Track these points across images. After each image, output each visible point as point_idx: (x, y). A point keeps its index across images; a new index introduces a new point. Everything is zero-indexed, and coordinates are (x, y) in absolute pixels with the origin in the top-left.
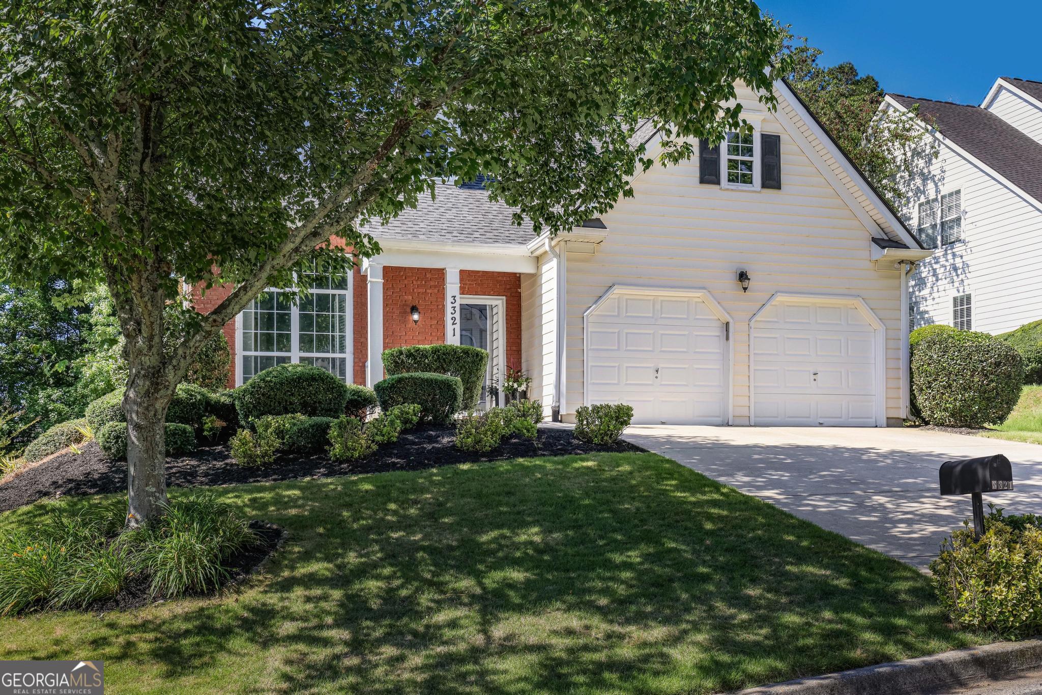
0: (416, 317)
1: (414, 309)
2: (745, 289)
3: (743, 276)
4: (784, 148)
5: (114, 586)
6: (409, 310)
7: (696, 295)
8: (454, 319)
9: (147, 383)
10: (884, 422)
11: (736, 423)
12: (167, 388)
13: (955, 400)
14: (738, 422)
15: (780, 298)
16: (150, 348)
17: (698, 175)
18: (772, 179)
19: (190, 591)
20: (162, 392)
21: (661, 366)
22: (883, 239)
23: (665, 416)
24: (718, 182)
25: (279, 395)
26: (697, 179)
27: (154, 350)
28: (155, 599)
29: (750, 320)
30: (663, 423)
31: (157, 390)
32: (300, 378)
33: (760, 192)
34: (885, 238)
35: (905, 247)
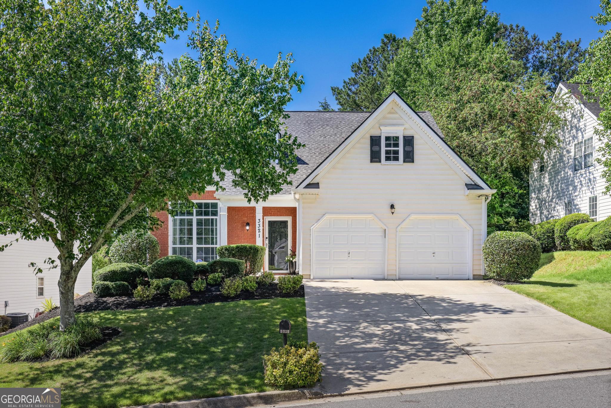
0: (248, 228)
1: (248, 224)
2: (393, 213)
3: (392, 207)
4: (416, 142)
5: (42, 353)
6: (245, 224)
7: (370, 216)
8: (259, 230)
9: (65, 277)
10: (471, 277)
11: (389, 278)
12: (72, 278)
13: (497, 267)
14: (390, 277)
15: (413, 217)
16: (66, 263)
17: (370, 158)
18: (409, 157)
19: (64, 356)
20: (70, 280)
21: (351, 251)
22: (472, 184)
23: (353, 275)
24: (380, 162)
25: (163, 270)
26: (369, 161)
27: (67, 264)
28: (52, 359)
29: (397, 228)
30: (352, 278)
31: (68, 279)
32: (171, 262)
33: (402, 165)
34: (473, 183)
35: (482, 189)
